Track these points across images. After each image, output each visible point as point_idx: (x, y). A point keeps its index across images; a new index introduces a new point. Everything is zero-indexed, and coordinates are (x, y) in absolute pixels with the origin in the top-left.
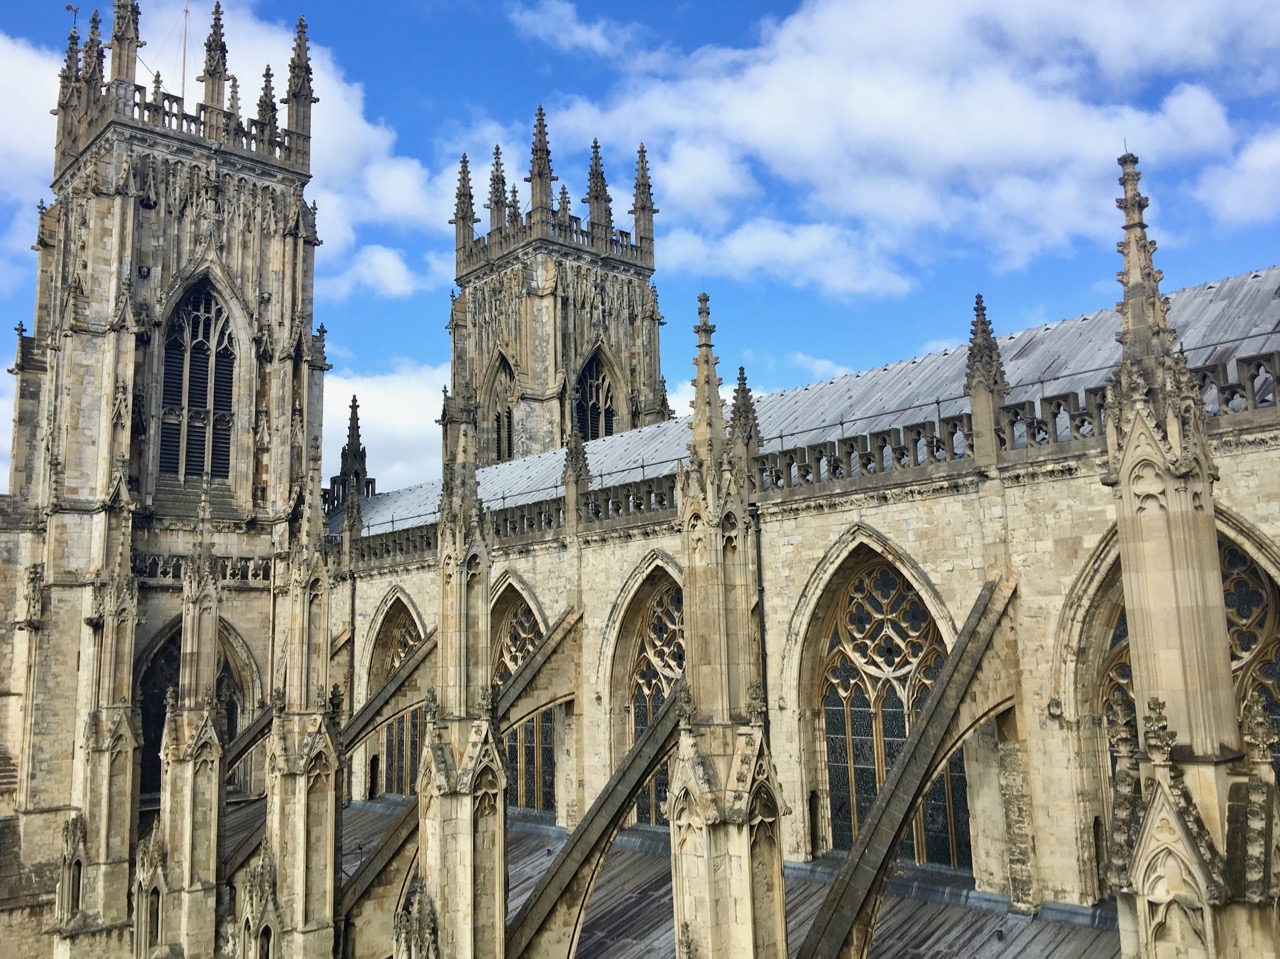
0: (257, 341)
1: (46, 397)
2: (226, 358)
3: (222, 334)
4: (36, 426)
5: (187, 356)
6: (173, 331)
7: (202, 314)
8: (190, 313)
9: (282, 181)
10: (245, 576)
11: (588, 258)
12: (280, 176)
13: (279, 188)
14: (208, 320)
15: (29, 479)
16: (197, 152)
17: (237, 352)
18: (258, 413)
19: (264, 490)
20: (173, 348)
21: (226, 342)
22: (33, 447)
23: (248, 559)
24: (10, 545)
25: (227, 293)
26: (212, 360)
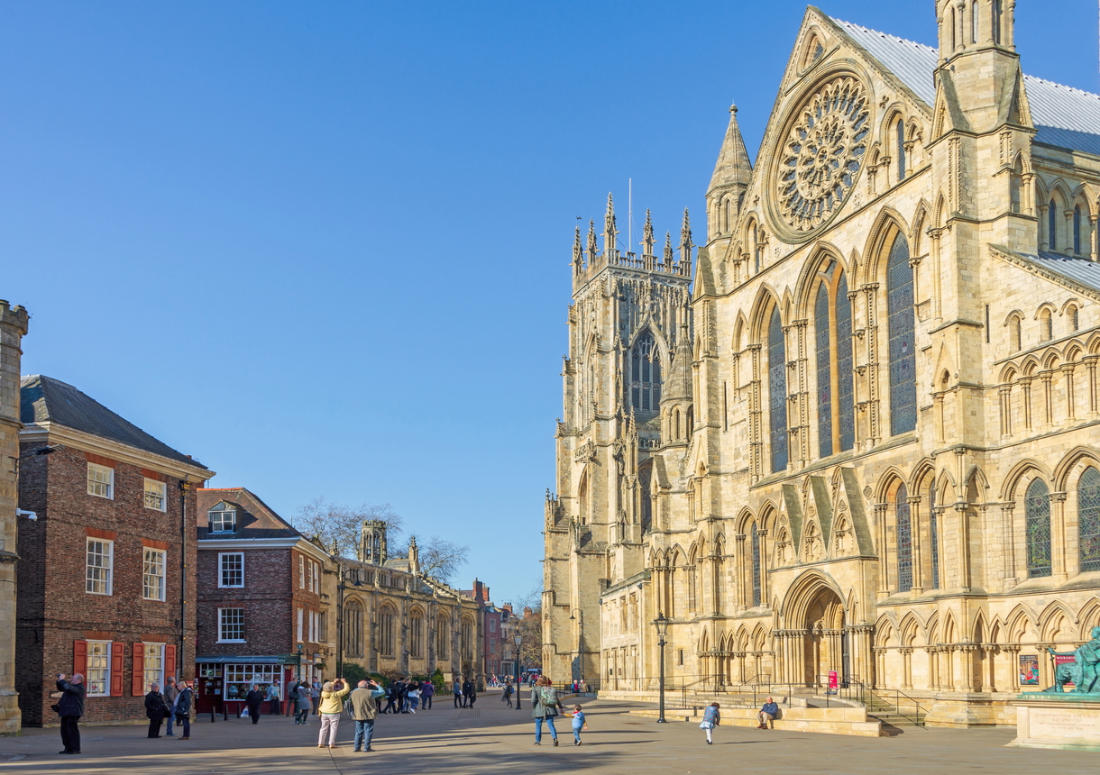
0: (670, 353)
1: (576, 384)
2: (657, 361)
3: (655, 352)
4: (574, 396)
5: (641, 361)
6: (635, 351)
7: (646, 344)
8: (641, 343)
9: (680, 284)
12: (678, 282)
14: (649, 346)
15: (572, 416)
17: (661, 359)
20: (636, 357)
21: (657, 354)
22: (573, 404)
25: (657, 334)
26: (651, 363)
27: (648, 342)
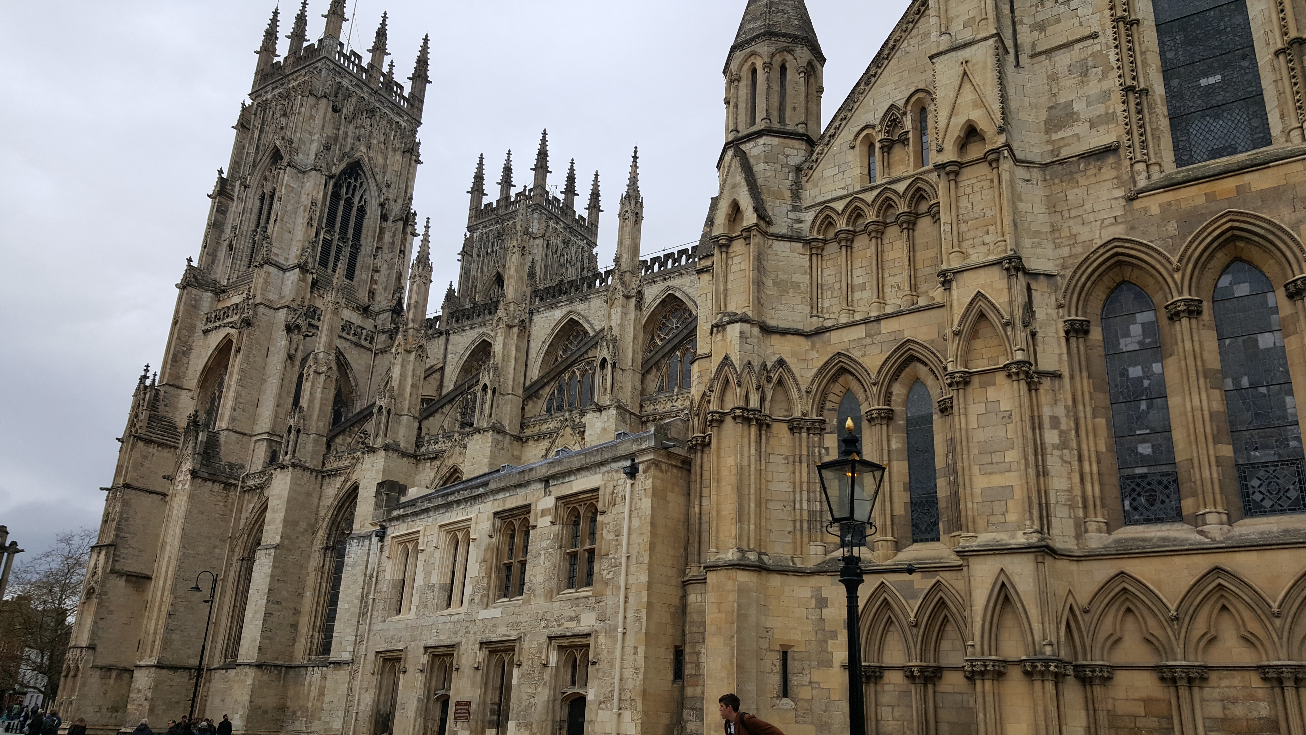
0: (382, 205)
1: (230, 215)
2: (362, 211)
3: (362, 197)
4: (222, 231)
5: (342, 203)
6: (338, 185)
7: (352, 181)
8: (346, 179)
9: (407, 121)
10: (360, 338)
11: (562, 225)
12: (406, 118)
13: (404, 124)
14: (355, 186)
15: (213, 262)
16: (365, 89)
17: (368, 210)
18: (377, 248)
19: (373, 294)
20: (336, 196)
21: (363, 203)
22: (218, 243)
23: (363, 328)
24: (197, 298)
25: (369, 174)
26: (354, 210)
27: (356, 181)
